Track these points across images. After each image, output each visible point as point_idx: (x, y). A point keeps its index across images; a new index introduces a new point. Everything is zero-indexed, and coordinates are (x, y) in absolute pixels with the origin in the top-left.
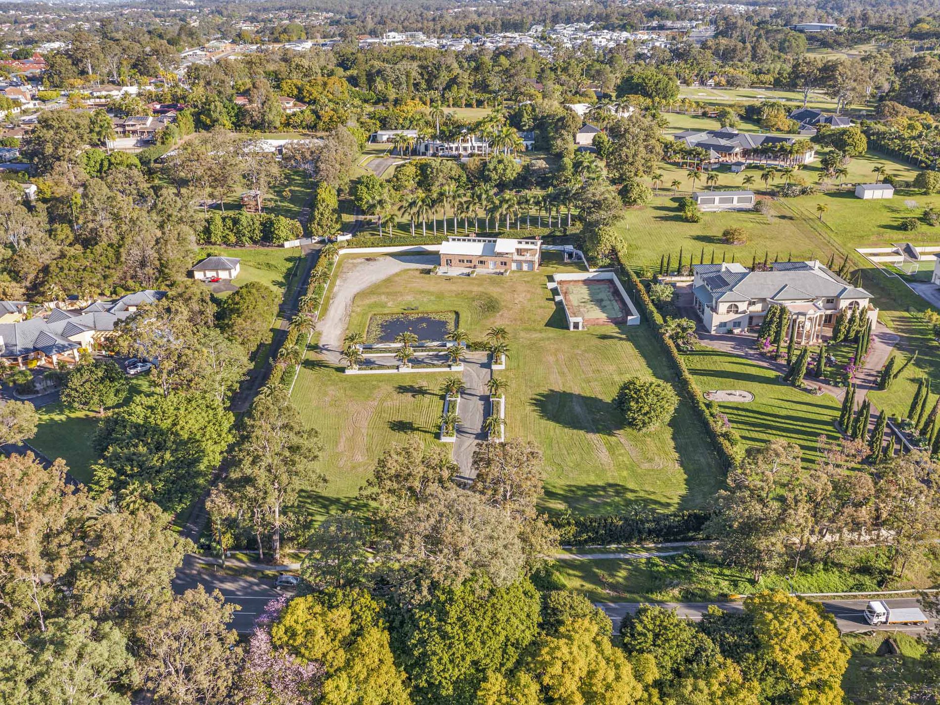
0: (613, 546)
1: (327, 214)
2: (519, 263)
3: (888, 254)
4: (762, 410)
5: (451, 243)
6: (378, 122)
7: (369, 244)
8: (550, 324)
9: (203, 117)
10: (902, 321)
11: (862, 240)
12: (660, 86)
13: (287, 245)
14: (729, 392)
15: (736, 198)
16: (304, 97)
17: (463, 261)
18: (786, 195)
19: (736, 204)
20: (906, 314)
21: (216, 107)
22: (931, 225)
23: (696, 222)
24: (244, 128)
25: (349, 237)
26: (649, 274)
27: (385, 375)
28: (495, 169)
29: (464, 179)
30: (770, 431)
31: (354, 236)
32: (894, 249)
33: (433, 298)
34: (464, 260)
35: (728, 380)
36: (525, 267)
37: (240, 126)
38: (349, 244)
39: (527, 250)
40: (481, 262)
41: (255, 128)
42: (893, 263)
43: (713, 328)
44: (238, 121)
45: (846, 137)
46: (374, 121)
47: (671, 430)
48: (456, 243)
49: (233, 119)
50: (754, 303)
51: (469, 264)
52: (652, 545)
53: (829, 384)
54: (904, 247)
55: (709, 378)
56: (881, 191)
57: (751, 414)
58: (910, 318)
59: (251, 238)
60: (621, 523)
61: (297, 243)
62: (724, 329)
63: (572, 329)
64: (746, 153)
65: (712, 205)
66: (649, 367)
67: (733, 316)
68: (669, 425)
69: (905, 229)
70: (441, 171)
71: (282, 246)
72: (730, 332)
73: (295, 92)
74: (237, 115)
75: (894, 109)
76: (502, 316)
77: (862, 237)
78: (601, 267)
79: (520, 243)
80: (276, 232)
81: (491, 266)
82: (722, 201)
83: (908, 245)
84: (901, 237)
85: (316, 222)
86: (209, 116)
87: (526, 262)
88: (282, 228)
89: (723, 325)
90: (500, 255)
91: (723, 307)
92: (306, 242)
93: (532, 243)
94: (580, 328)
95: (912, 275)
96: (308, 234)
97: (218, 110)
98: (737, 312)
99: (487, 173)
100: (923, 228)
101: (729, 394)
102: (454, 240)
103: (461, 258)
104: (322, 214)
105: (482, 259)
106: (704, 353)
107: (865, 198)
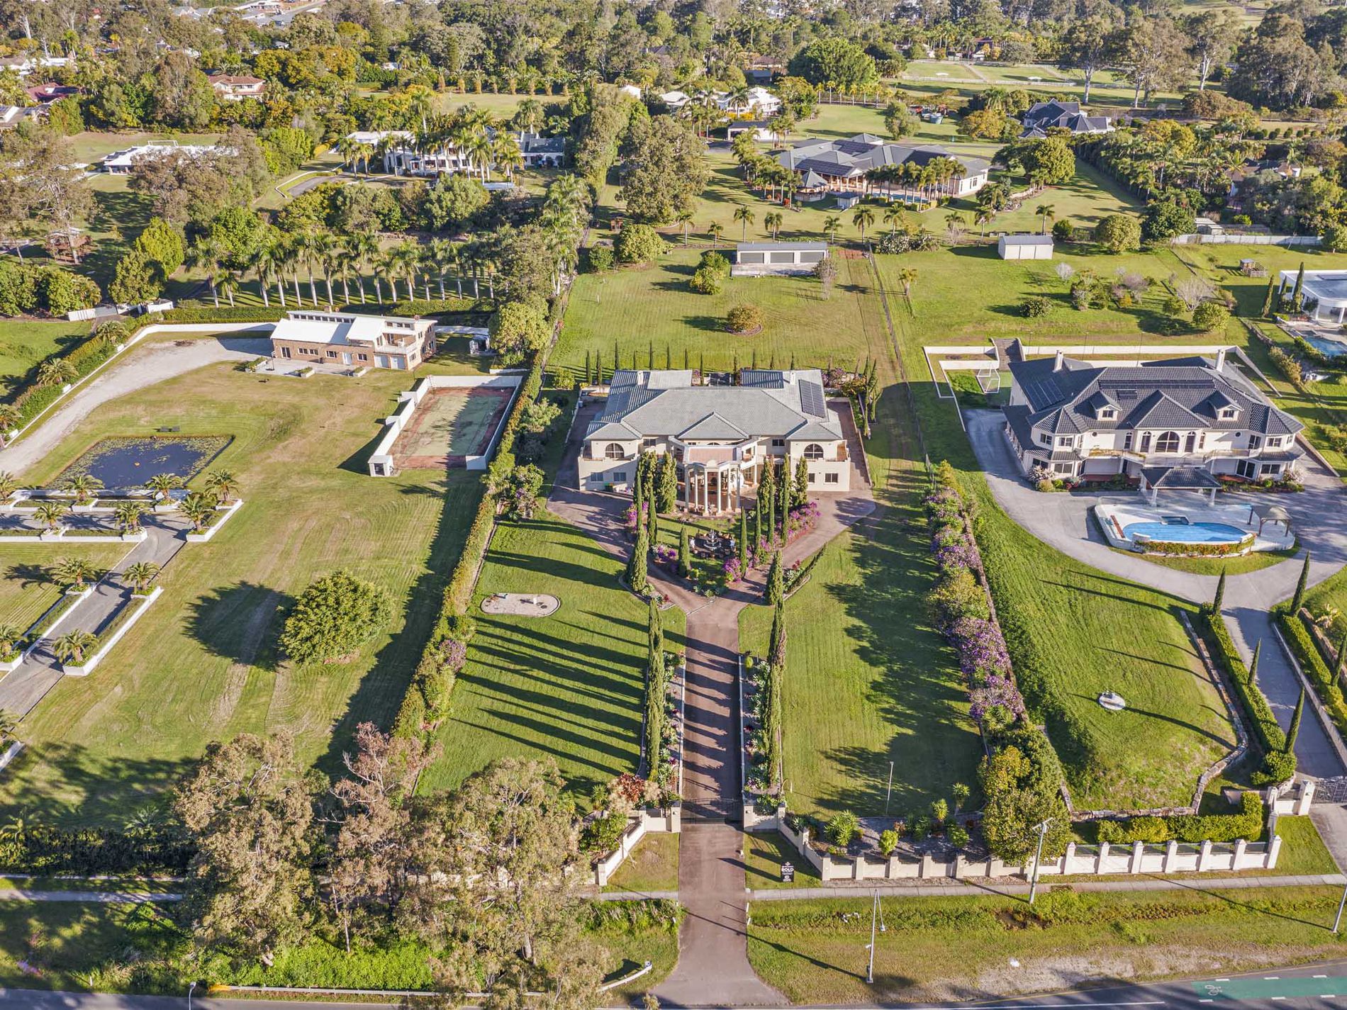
0: (101, 878)
1: (135, 270)
2: (385, 356)
3: (975, 357)
4: (553, 633)
5: (293, 321)
6: (353, 119)
7: (197, 317)
8: (344, 466)
9: (93, 108)
10: (903, 479)
11: (945, 330)
12: (845, 63)
13: (73, 316)
14: (525, 597)
15: (798, 254)
16: (289, 77)
17: (306, 351)
18: (885, 251)
19: (798, 264)
20: (919, 466)
21: (111, 93)
22: (1076, 308)
23: (709, 293)
24: (155, 125)
25: (168, 306)
26: (567, 382)
27: (14, 544)
28: (439, 200)
29: (397, 214)
30: (535, 673)
31: (175, 305)
32: (988, 349)
33: (214, 412)
34: (307, 349)
35: (541, 574)
36: (394, 364)
37: (151, 122)
38: (167, 317)
39: (401, 337)
40: (332, 354)
41: (174, 125)
42: (977, 371)
43: (582, 482)
44: (147, 115)
45: (1038, 154)
46: (347, 117)
47: (374, 661)
48: (300, 322)
49: (140, 112)
50: (653, 443)
51: (314, 356)
52: (166, 879)
53: (693, 591)
54: (1009, 344)
55: (516, 569)
56: (1032, 247)
57: (527, 640)
58: (920, 473)
59: (19, 305)
60: (100, 842)
61: (90, 313)
62: (598, 485)
63: (373, 474)
64: (873, 177)
65: (758, 265)
66: (432, 547)
67: (614, 463)
68: (377, 655)
69: (1026, 315)
70: (357, 202)
71: (66, 318)
72: (609, 489)
73: (277, 69)
74: (144, 106)
75: (1209, 103)
76: (285, 447)
77: (949, 326)
78: (509, 367)
79: (390, 324)
80: (52, 296)
81: (346, 361)
82: (775, 258)
83: (1016, 342)
84: (1014, 327)
85: (118, 281)
86: (101, 106)
87: (394, 355)
88: (61, 290)
89: (596, 477)
90: (356, 343)
91: (598, 449)
92: (105, 312)
93: (408, 326)
94: (387, 473)
95: (989, 396)
96: (107, 300)
97: (114, 97)
98: (622, 457)
99: (428, 205)
100: (1063, 313)
101: (523, 601)
102: (296, 317)
103: (303, 347)
104: (127, 270)
105: (333, 348)
106: (541, 525)
107: (1007, 257)
